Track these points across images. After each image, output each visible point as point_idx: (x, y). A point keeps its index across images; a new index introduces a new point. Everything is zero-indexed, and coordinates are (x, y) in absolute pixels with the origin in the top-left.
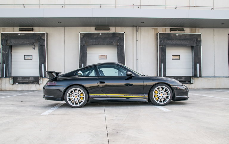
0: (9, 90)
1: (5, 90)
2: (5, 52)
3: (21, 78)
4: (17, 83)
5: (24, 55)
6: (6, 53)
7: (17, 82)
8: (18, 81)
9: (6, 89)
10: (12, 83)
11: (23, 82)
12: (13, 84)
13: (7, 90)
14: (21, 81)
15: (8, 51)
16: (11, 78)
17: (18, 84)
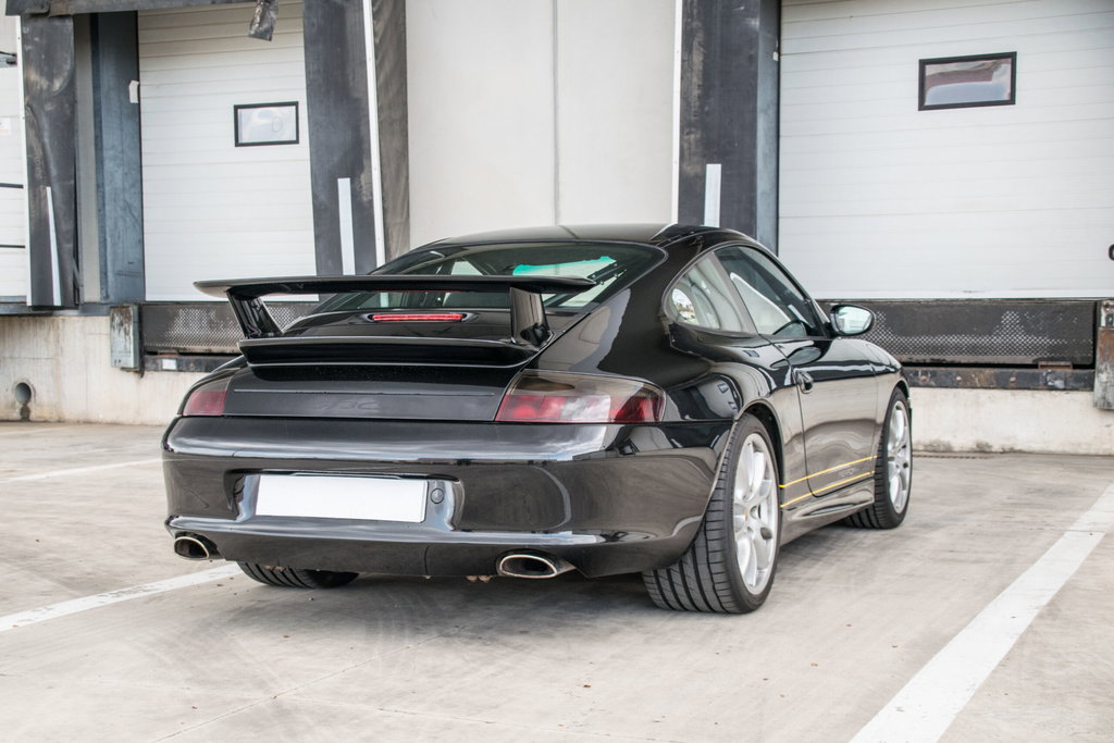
0: (110, 417)
1: (88, 423)
2: (44, 83)
3: (197, 312)
4: (169, 364)
5: (237, 108)
6: (58, 84)
7: (169, 353)
8: (177, 340)
9: (93, 417)
10: (131, 362)
11: (216, 349)
12: (140, 370)
13: (102, 416)
14: (198, 341)
15: (68, 67)
16: (117, 320)
17: (180, 369)
